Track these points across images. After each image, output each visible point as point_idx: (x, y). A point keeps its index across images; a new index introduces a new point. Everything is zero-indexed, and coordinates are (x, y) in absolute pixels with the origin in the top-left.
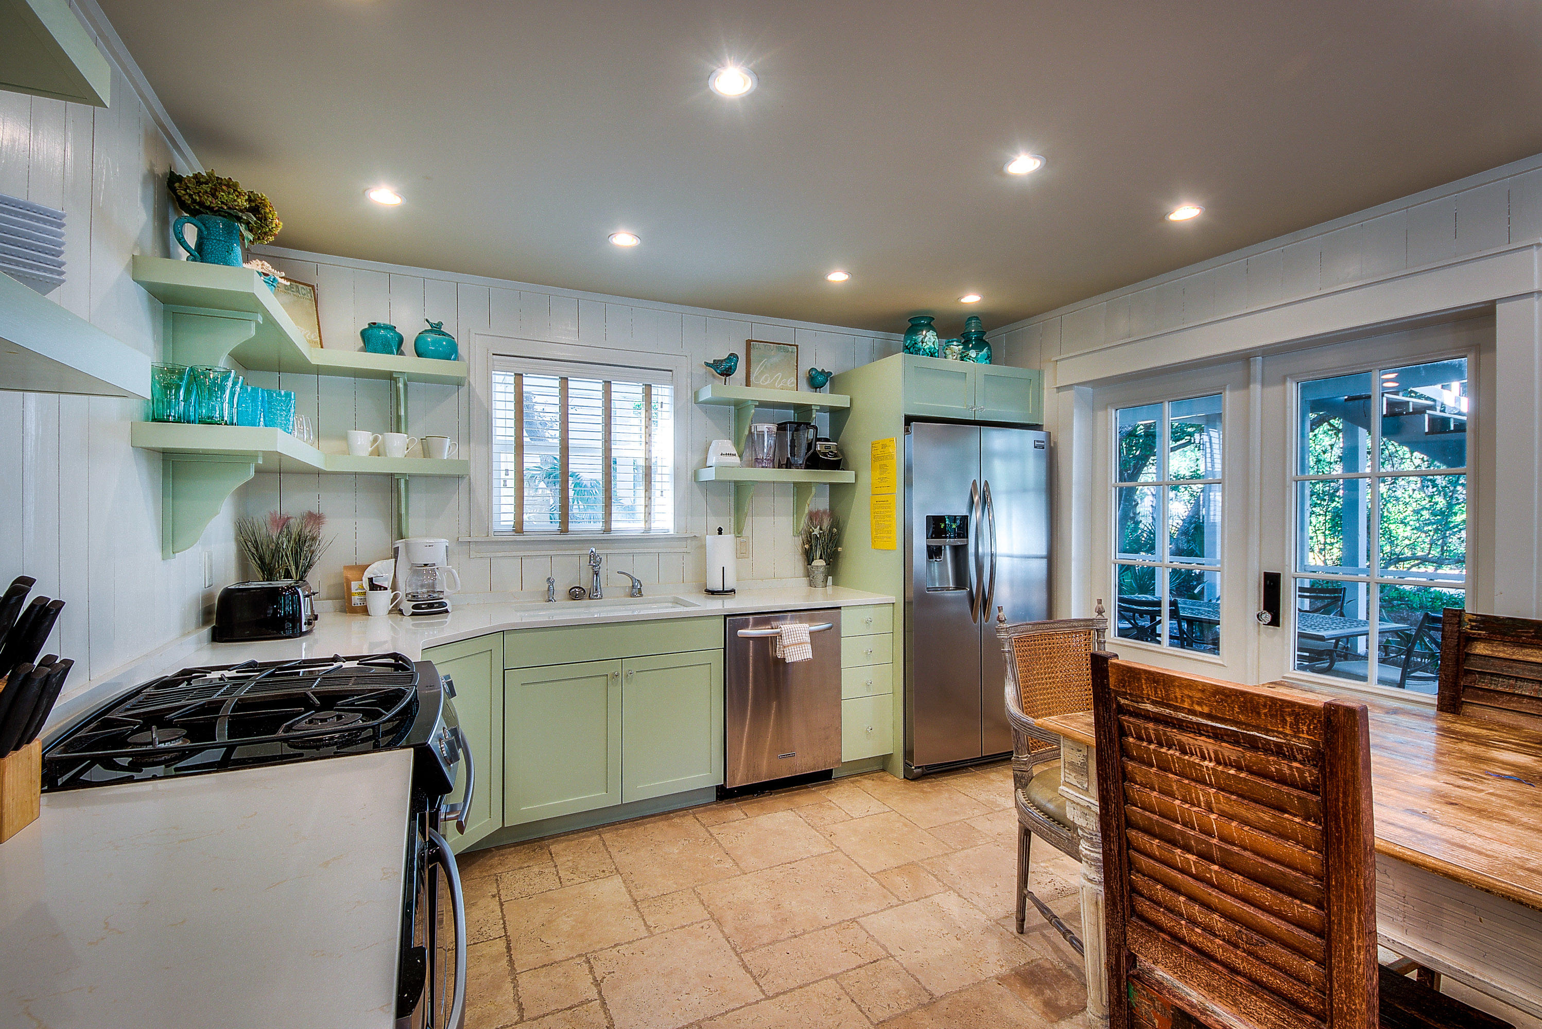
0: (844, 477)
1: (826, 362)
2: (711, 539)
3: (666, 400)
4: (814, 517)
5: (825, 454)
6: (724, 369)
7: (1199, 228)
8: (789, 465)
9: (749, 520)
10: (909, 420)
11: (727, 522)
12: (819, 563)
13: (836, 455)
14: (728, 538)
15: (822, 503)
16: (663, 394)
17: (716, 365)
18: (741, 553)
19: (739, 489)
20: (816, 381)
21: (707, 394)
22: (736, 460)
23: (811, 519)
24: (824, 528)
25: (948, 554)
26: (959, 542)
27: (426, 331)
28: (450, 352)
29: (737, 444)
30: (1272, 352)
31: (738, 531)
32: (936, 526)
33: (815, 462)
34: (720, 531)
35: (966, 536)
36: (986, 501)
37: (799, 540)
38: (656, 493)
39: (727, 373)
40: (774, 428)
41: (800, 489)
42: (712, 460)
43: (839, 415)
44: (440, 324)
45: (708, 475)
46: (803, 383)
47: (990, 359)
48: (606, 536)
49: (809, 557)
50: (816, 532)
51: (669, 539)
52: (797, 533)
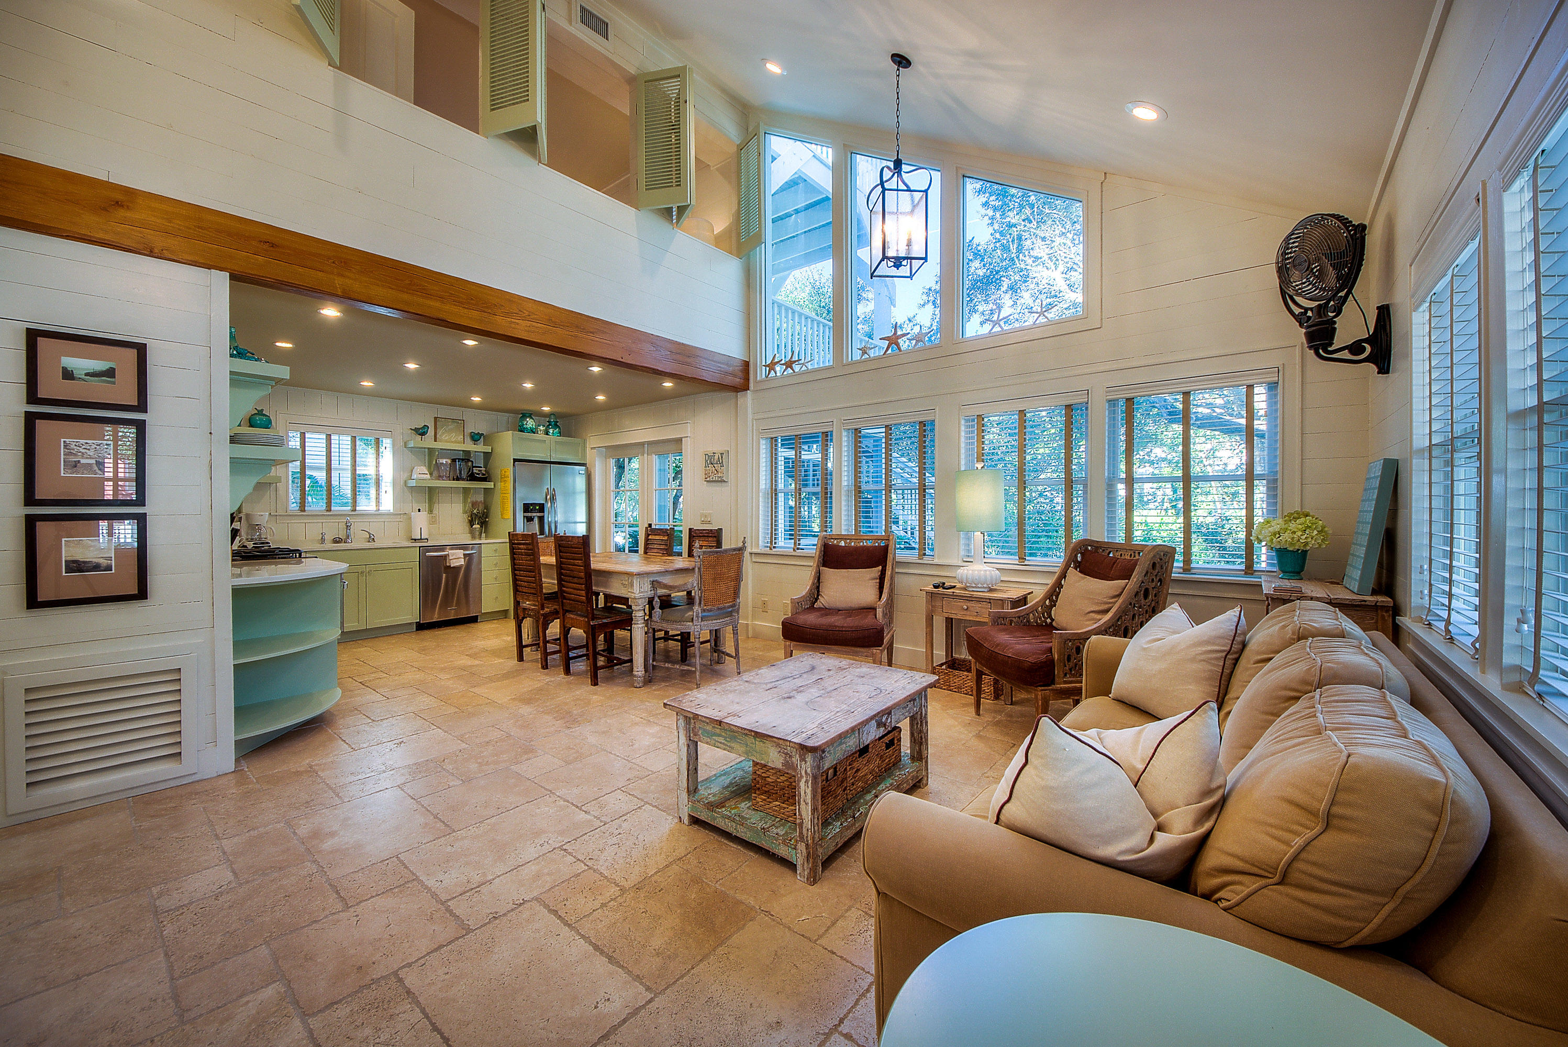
0: (490, 485)
1: (481, 428)
2: (415, 514)
3: (388, 446)
4: (474, 504)
5: (478, 474)
6: (421, 432)
7: (605, 403)
8: (458, 479)
9: (436, 506)
10: (515, 460)
11: (425, 506)
12: (477, 526)
13: (484, 475)
14: (424, 514)
15: (480, 498)
16: (387, 443)
17: (416, 430)
18: (433, 521)
19: (431, 490)
20: (475, 437)
21: (411, 444)
22: (428, 476)
23: (473, 505)
24: (480, 509)
25: (536, 520)
26: (541, 514)
27: (255, 414)
28: (267, 425)
29: (429, 468)
30: (650, 443)
31: (431, 511)
32: (527, 508)
33: (472, 477)
34: (419, 510)
35: (543, 512)
36: (553, 499)
37: (466, 516)
38: (382, 494)
39: (423, 434)
40: (449, 461)
41: (466, 491)
42: (414, 476)
43: (487, 456)
44: (262, 410)
45: (412, 483)
46: (468, 439)
47: (560, 434)
48: (353, 513)
49: (471, 523)
50: (475, 511)
51: (389, 514)
52: (465, 512)
